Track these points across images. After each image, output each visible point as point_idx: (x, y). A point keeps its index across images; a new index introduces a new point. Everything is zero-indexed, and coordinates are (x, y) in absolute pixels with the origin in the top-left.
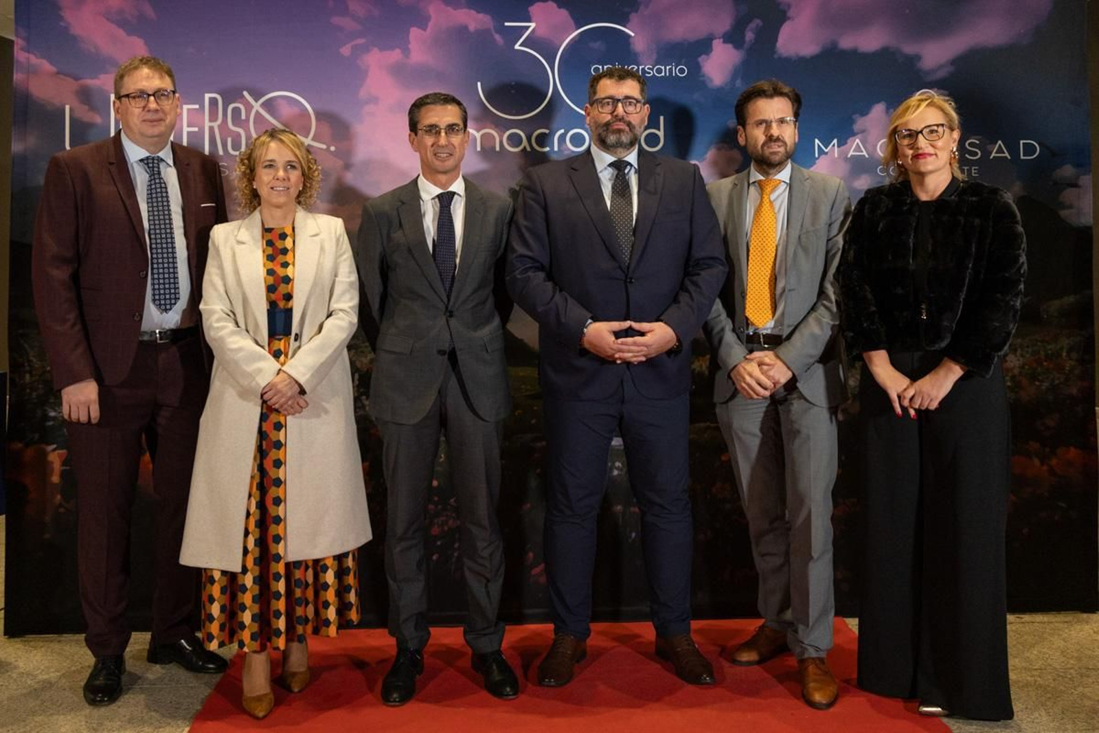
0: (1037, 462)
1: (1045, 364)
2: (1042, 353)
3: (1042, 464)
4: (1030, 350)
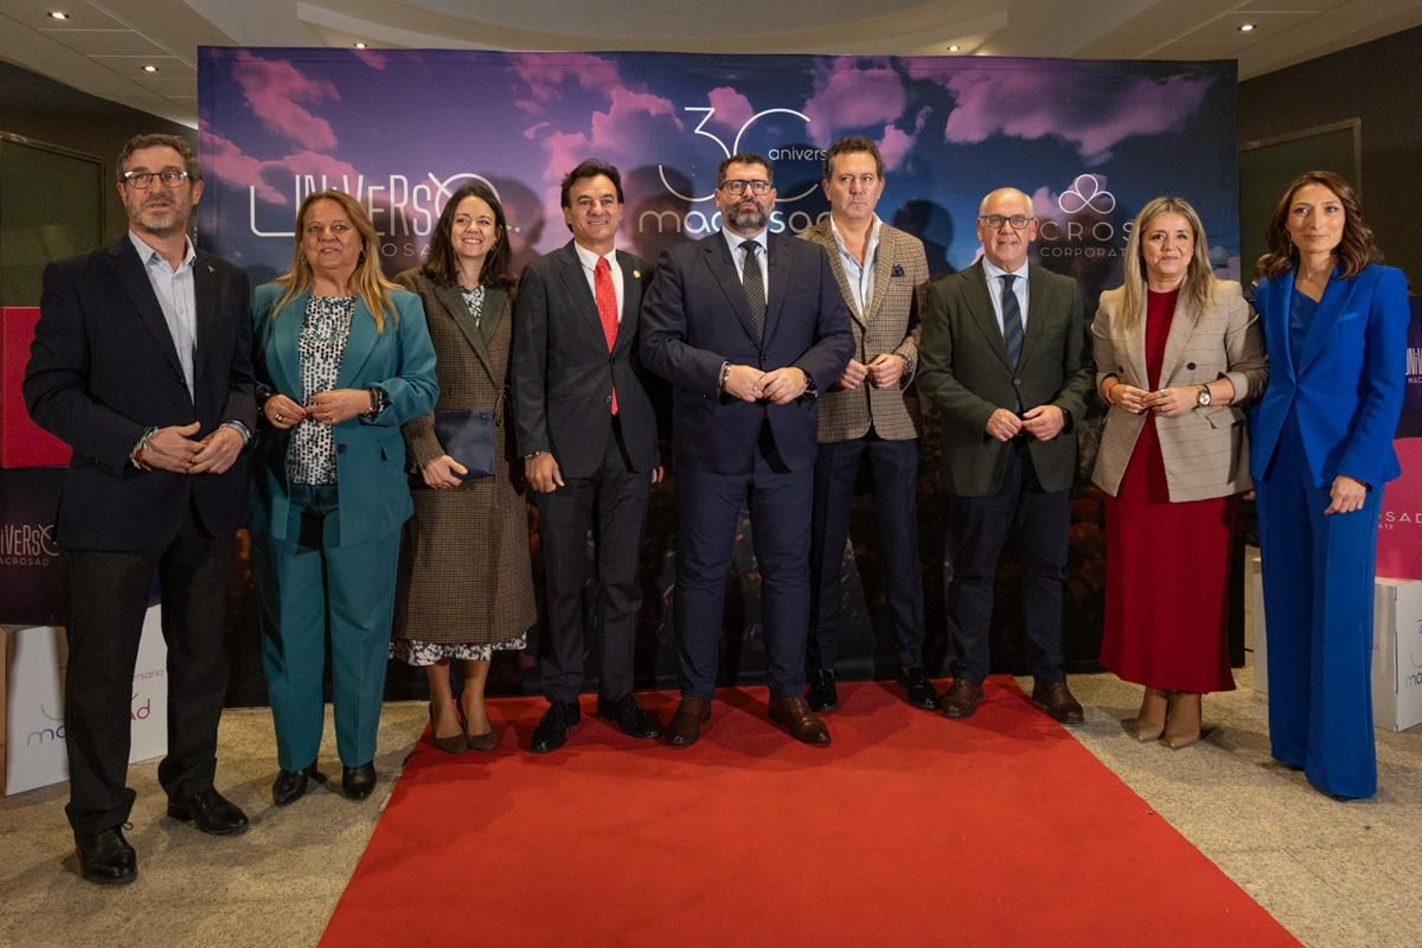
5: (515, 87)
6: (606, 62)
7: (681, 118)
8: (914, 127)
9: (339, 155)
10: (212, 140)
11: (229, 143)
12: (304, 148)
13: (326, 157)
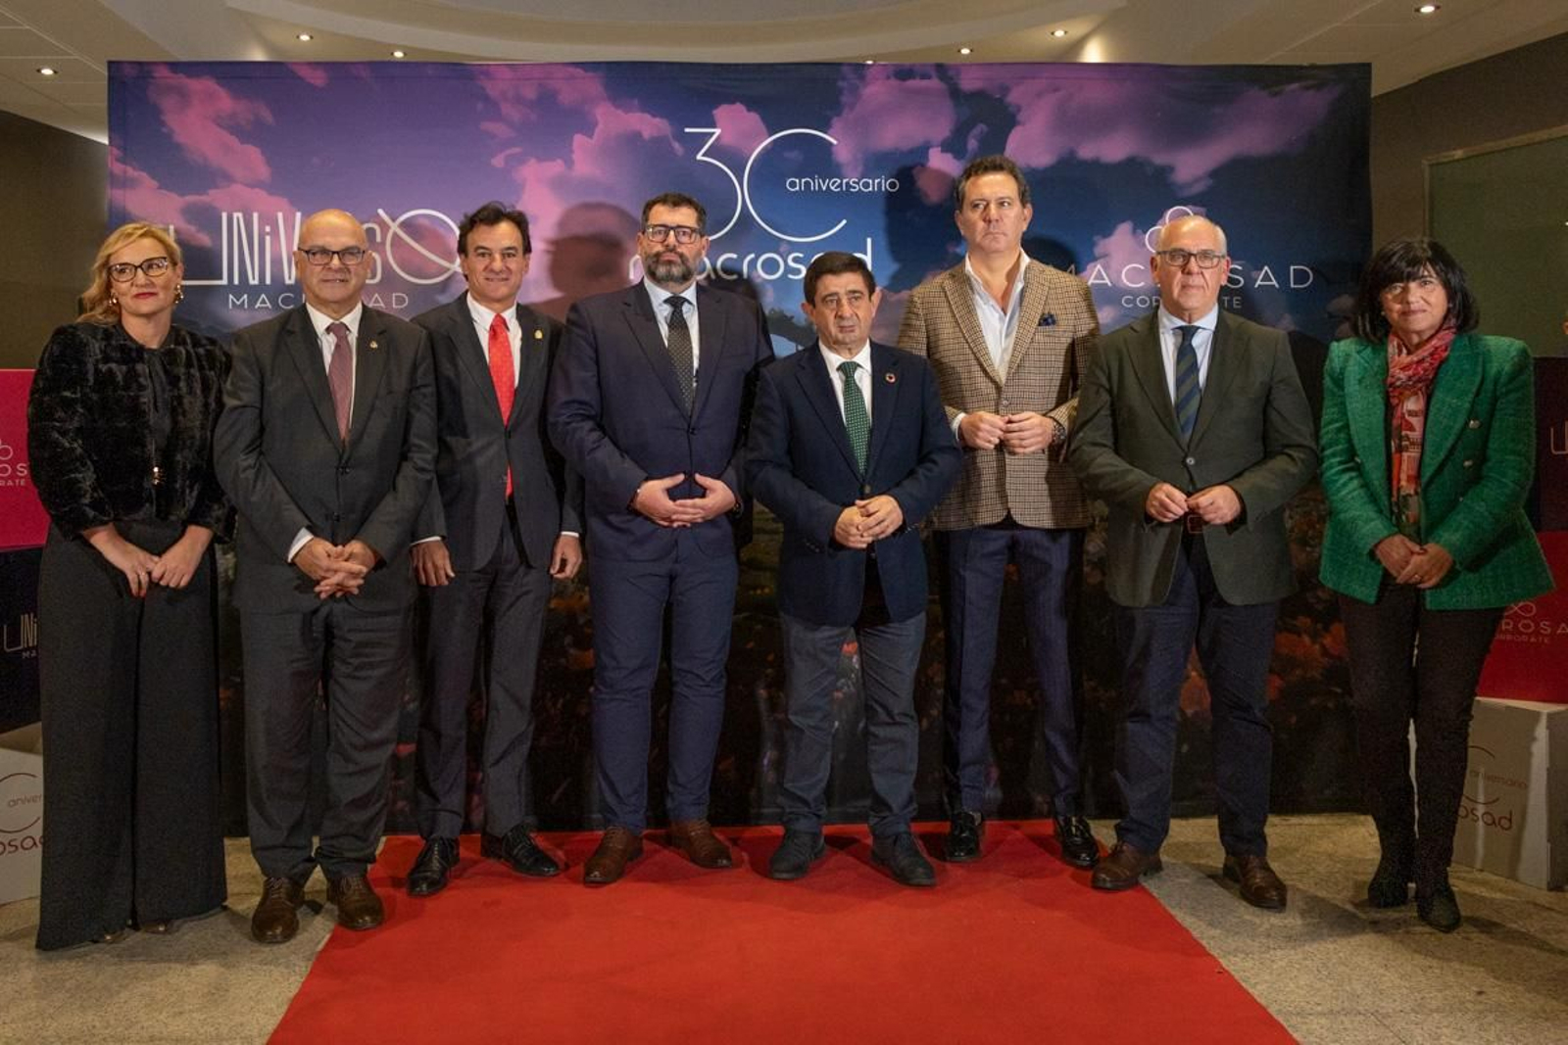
0: (1306, 639)
1: (1318, 526)
2: (1314, 513)
3: (1314, 643)
4: (1299, 510)
5: (480, 106)
6: (590, 74)
7: (679, 141)
8: (966, 150)
9: (272, 188)
10: (125, 172)
11: (144, 174)
12: (229, 179)
13: (257, 190)
